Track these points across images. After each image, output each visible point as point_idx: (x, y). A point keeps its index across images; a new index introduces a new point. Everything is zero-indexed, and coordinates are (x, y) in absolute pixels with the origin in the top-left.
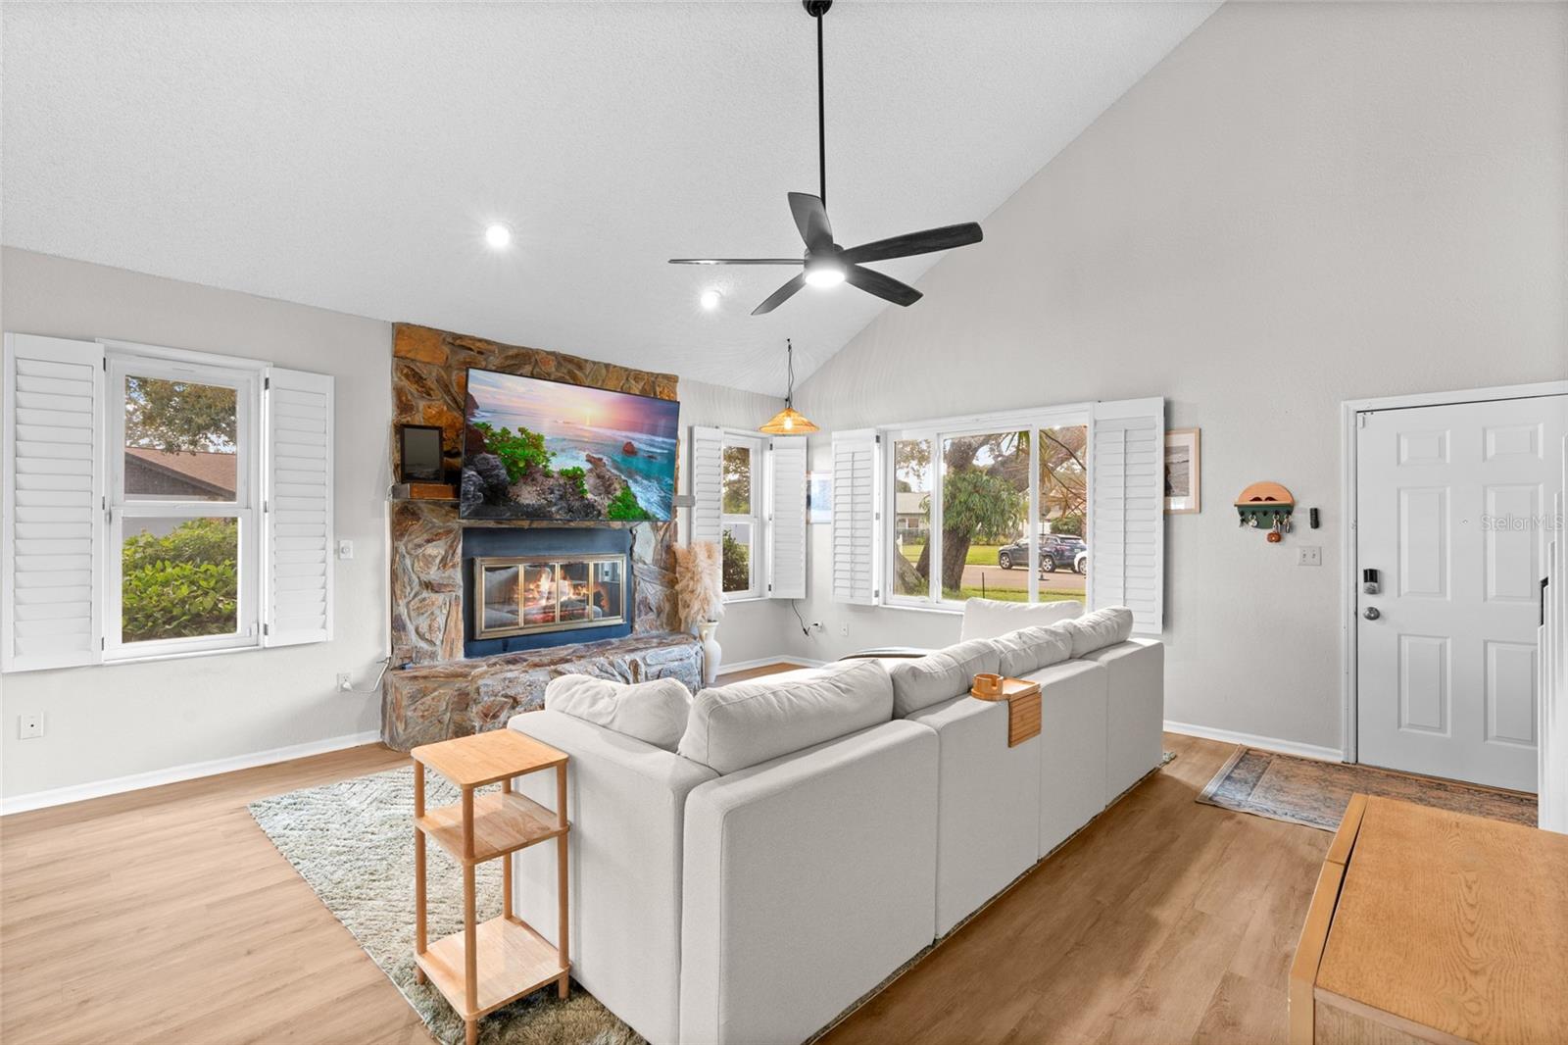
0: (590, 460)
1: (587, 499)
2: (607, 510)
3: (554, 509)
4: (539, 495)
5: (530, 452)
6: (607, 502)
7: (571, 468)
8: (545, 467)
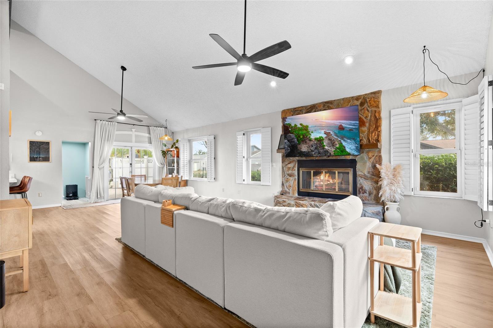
0: (325, 133)
1: (325, 149)
2: (333, 153)
3: (313, 153)
4: (308, 148)
5: (304, 132)
6: (333, 150)
7: (318, 137)
8: (309, 137)
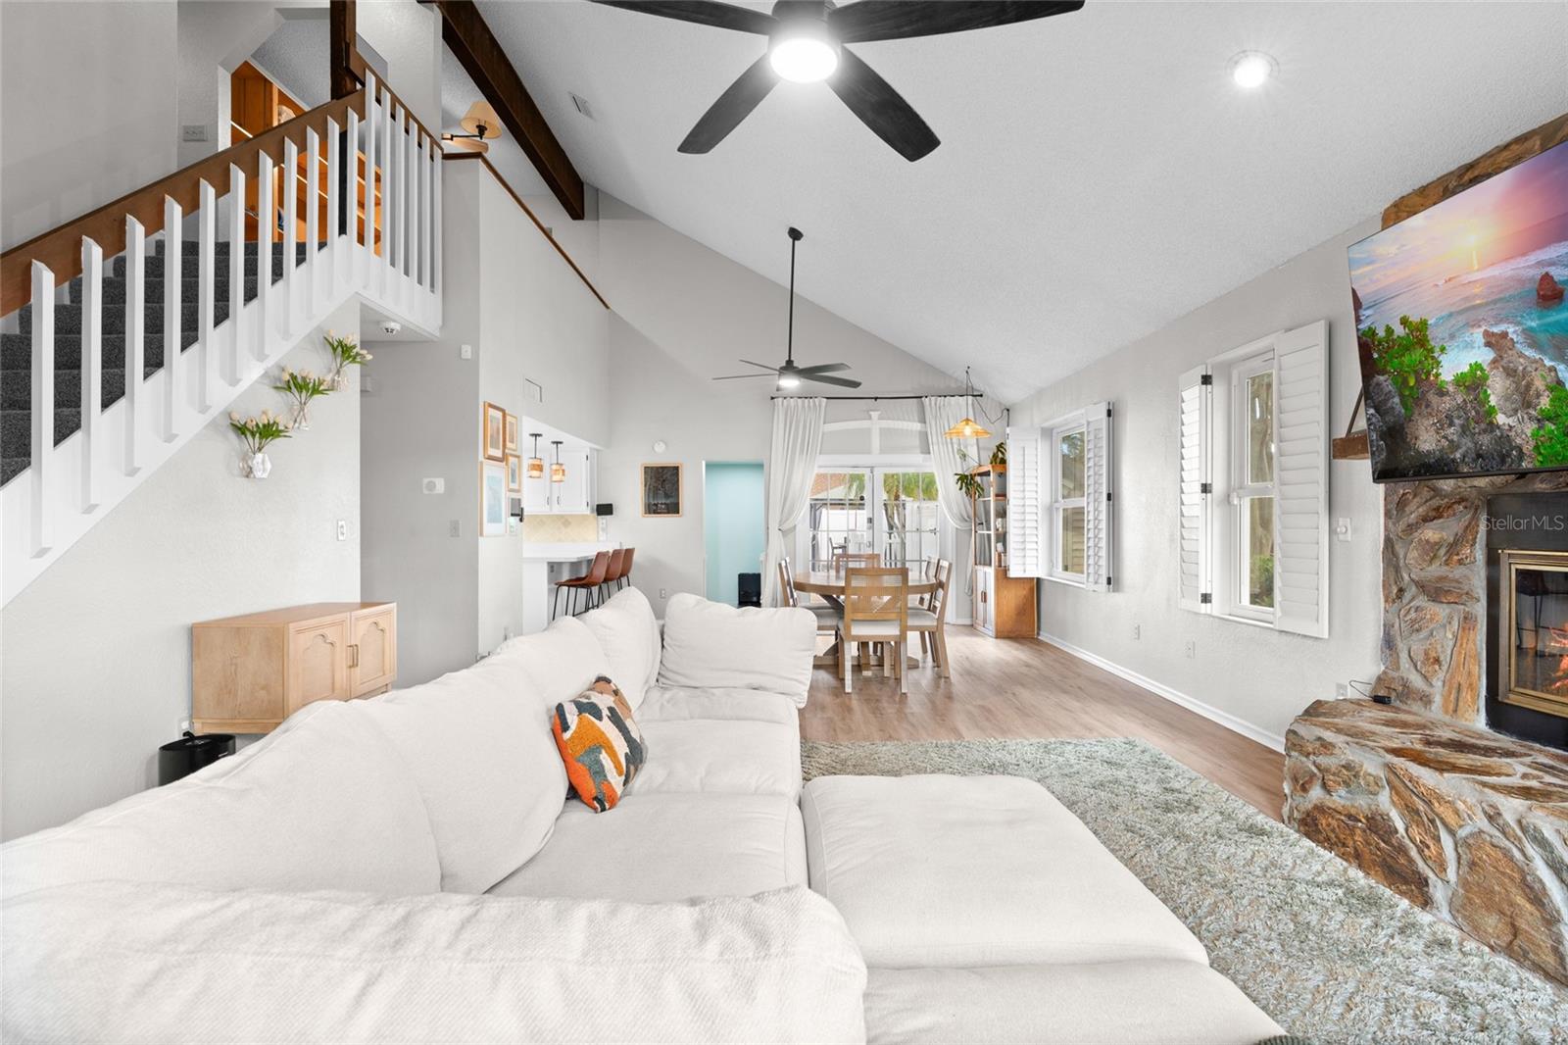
0: (1489, 341)
1: (1498, 427)
2: (1532, 443)
3: (1458, 456)
4: (1437, 431)
5: (1417, 355)
6: (1529, 427)
7: (1466, 369)
8: (1437, 375)
